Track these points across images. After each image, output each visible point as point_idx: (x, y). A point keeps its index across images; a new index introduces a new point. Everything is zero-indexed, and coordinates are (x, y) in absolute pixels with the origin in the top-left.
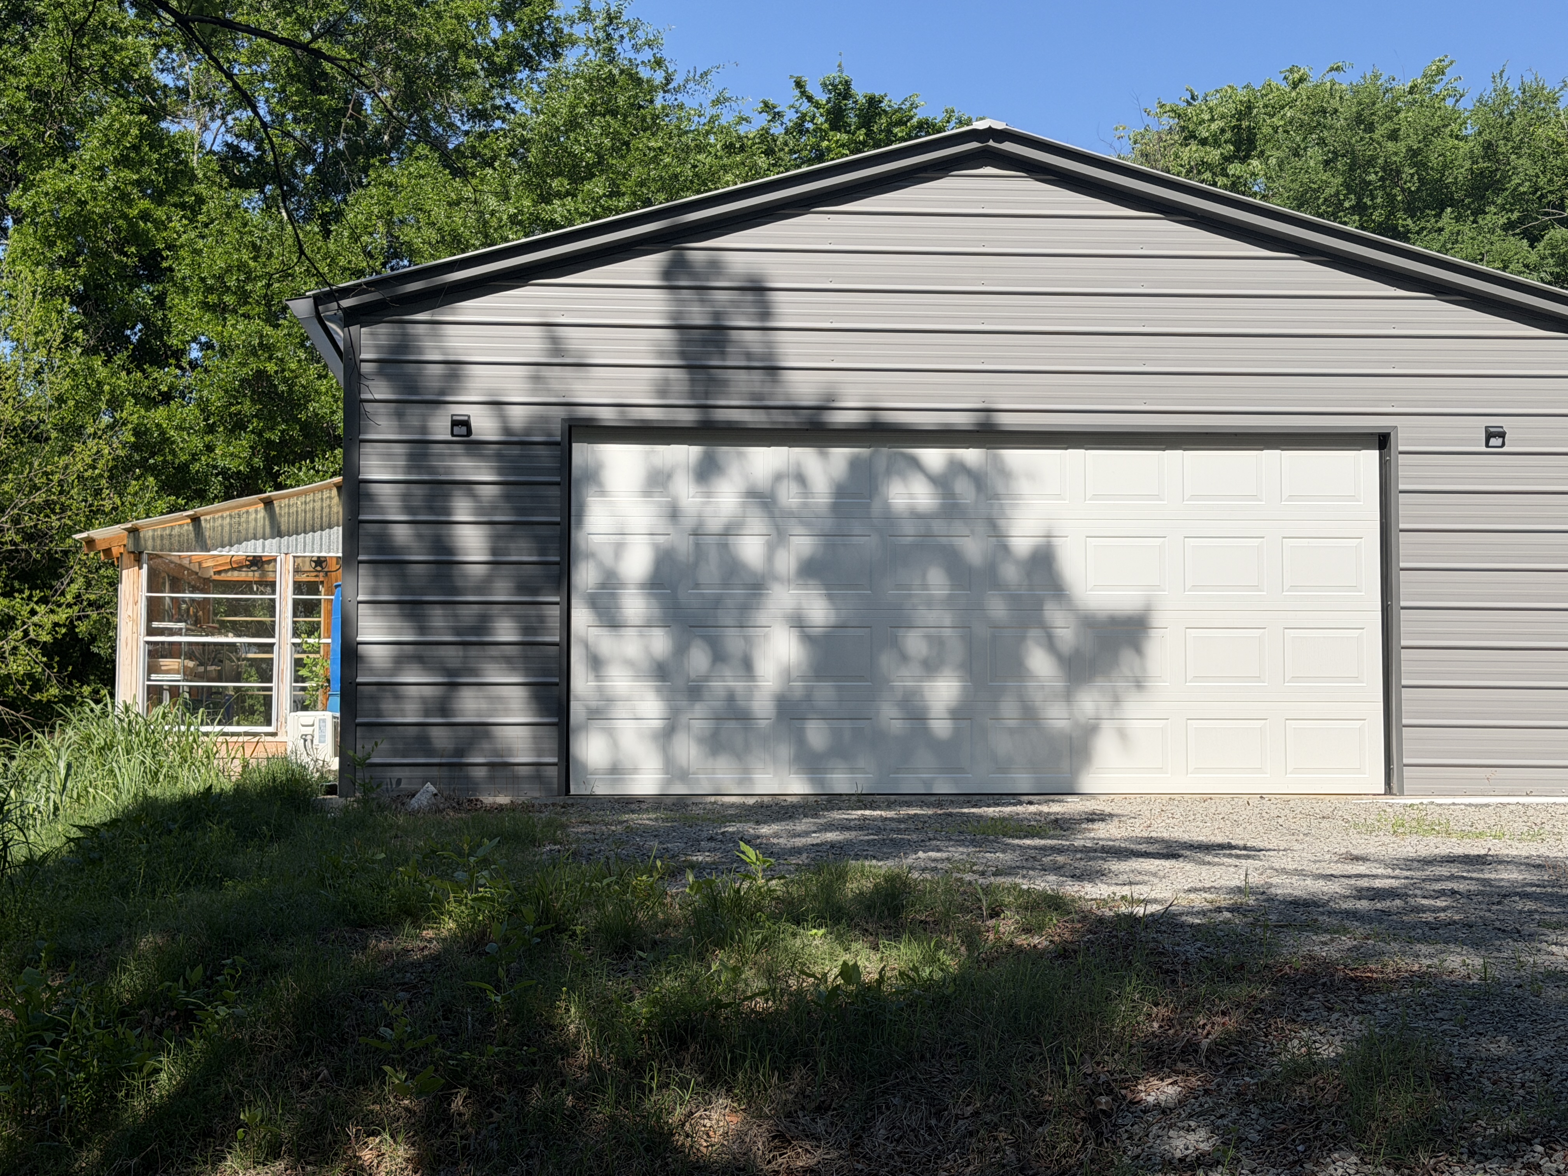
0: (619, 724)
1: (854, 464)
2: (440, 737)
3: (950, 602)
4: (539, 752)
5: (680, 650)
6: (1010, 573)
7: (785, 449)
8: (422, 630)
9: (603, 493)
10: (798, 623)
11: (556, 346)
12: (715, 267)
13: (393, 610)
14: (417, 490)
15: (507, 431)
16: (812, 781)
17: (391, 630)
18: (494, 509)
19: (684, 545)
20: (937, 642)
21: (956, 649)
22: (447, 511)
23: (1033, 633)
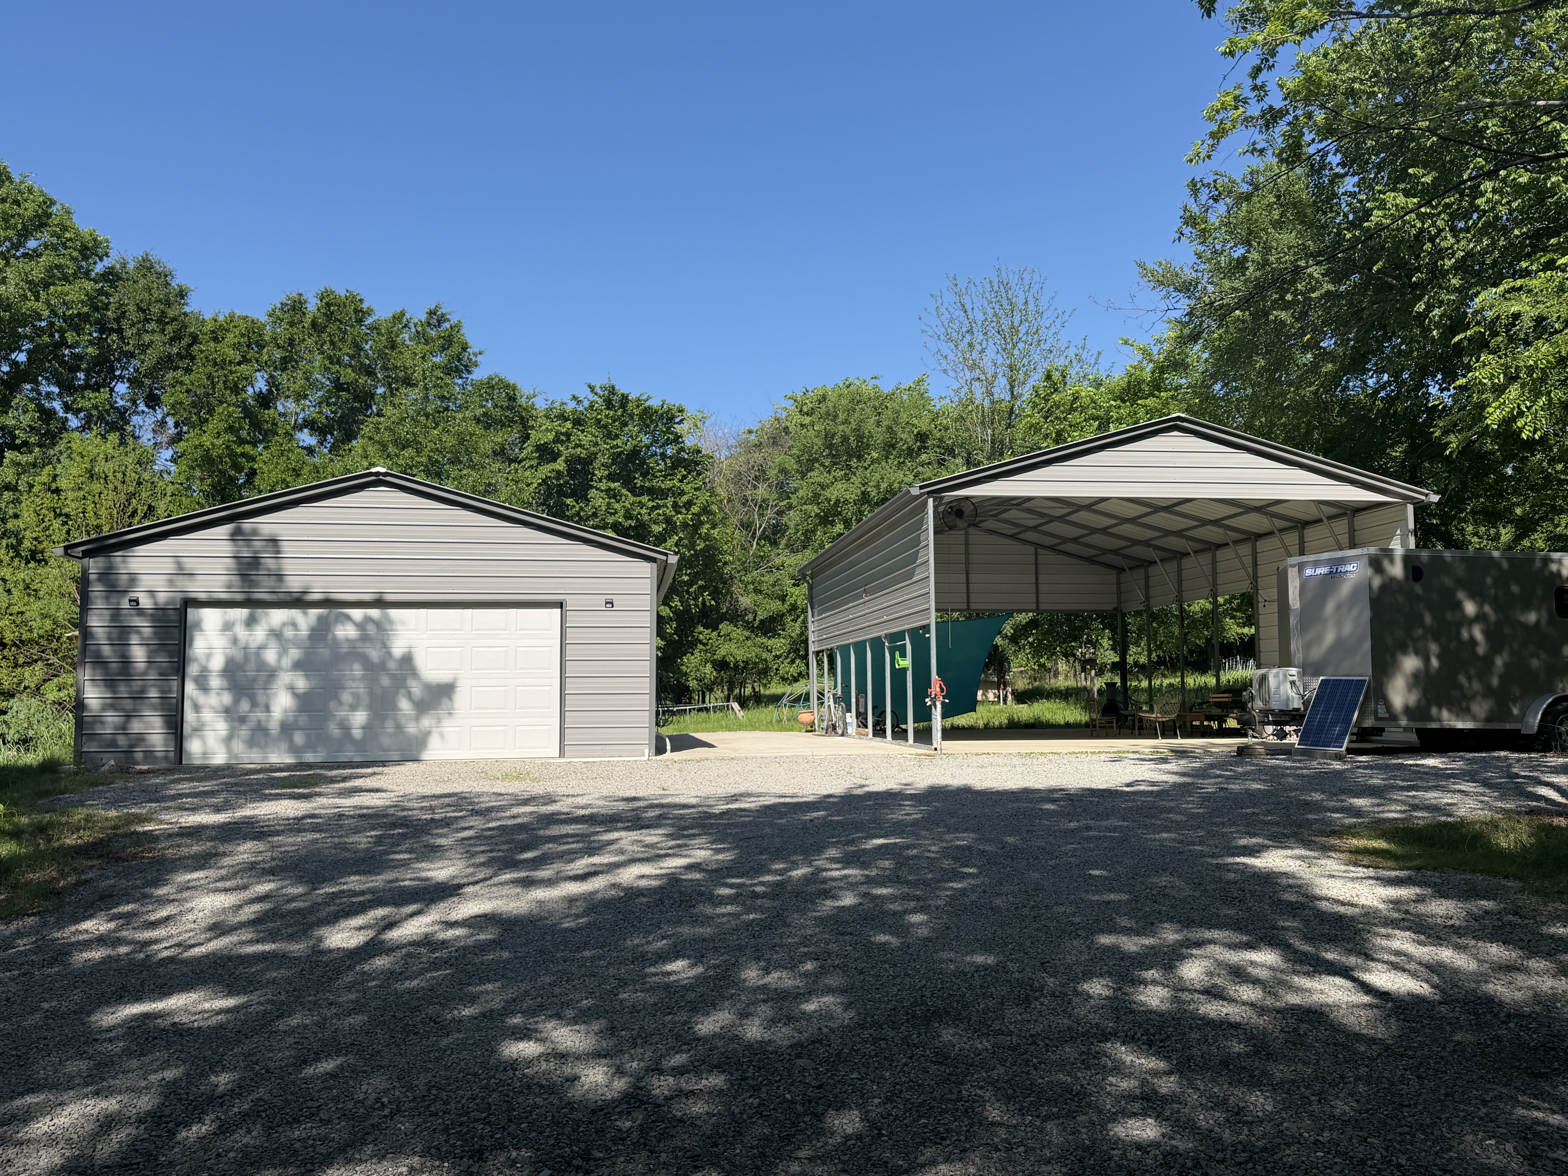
0: (206, 733)
1: (320, 618)
2: (122, 741)
3: (363, 678)
4: (166, 745)
5: (236, 701)
6: (392, 665)
7: (286, 610)
8: (115, 692)
9: (201, 630)
10: (291, 688)
11: (180, 566)
12: (255, 532)
13: (102, 683)
14: (113, 630)
15: (156, 603)
16: (297, 757)
17: (100, 692)
18: (149, 639)
19: (239, 655)
20: (356, 696)
21: (365, 700)
22: (128, 639)
23: (402, 691)
